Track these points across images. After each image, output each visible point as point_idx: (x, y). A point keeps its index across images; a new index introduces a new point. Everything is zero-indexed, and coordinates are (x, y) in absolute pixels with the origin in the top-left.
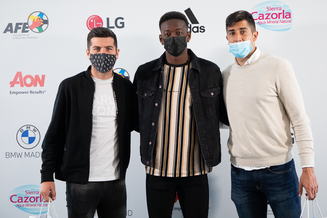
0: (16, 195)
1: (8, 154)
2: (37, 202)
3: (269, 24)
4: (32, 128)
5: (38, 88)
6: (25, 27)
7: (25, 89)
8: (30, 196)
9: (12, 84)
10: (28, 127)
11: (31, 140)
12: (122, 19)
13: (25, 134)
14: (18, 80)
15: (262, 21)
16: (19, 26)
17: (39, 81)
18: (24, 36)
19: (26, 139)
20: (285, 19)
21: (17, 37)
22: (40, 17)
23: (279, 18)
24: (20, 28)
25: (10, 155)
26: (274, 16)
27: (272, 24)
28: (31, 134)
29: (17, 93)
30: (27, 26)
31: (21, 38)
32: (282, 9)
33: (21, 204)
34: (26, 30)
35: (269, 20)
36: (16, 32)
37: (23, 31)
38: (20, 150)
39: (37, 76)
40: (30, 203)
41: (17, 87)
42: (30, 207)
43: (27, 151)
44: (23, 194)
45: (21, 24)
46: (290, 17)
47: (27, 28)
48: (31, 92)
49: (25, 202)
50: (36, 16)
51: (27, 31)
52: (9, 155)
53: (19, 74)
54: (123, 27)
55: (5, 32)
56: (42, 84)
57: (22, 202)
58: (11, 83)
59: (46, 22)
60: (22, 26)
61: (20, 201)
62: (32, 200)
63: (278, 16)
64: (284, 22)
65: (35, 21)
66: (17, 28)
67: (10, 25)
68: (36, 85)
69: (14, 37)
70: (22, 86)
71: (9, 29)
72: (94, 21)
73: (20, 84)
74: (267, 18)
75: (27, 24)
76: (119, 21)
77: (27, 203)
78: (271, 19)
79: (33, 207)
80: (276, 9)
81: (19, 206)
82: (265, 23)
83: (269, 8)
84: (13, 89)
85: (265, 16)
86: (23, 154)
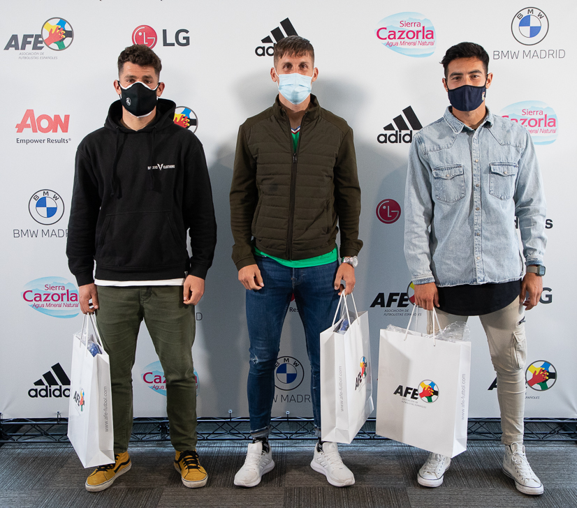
0: (31, 291)
1: (16, 232)
2: (62, 300)
3: (403, 46)
4: (51, 194)
5: (59, 134)
6: (37, 42)
7: (40, 135)
8: (52, 292)
9: (20, 128)
10: (46, 192)
11: (51, 212)
12: (187, 32)
13: (42, 203)
14: (29, 122)
15: (394, 41)
16: (29, 39)
17: (60, 123)
18: (37, 56)
19: (43, 211)
20: (426, 40)
21: (26, 56)
22: (60, 27)
23: (417, 38)
24: (30, 43)
25: (20, 233)
26: (411, 35)
27: (406, 46)
28: (50, 203)
29: (27, 142)
30: (40, 39)
31: (32, 58)
32: (422, 26)
33: (40, 303)
34: (39, 45)
35: (402, 40)
36: (23, 48)
37: (35, 48)
38: (35, 227)
39: (57, 117)
40: (52, 302)
41: (28, 133)
42: (52, 308)
43: (45, 228)
44: (42, 290)
45: (31, 36)
46: (432, 37)
47: (41, 42)
48: (49, 140)
49: (45, 300)
50: (54, 24)
51: (41, 48)
52: (18, 233)
53: (29, 113)
54: (187, 44)
55: (7, 48)
56: (65, 129)
57: (40, 300)
58: (18, 126)
59: (70, 34)
60: (32, 40)
61: (38, 299)
62: (56, 297)
63: (416, 34)
64: (424, 44)
65: (53, 32)
66: (25, 42)
67: (15, 37)
68: (55, 131)
69: (20, 56)
70: (35, 131)
71: (13, 43)
72: (143, 34)
73: (31, 129)
74: (399, 38)
75: (40, 36)
76: (182, 35)
77: (48, 303)
78: (406, 40)
79: (57, 308)
80: (413, 24)
81: (36, 307)
82: (397, 44)
83: (403, 23)
84: (22, 136)
85: (398, 35)
86: (40, 232)
